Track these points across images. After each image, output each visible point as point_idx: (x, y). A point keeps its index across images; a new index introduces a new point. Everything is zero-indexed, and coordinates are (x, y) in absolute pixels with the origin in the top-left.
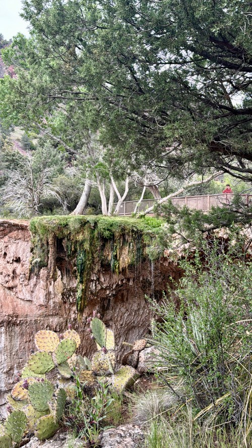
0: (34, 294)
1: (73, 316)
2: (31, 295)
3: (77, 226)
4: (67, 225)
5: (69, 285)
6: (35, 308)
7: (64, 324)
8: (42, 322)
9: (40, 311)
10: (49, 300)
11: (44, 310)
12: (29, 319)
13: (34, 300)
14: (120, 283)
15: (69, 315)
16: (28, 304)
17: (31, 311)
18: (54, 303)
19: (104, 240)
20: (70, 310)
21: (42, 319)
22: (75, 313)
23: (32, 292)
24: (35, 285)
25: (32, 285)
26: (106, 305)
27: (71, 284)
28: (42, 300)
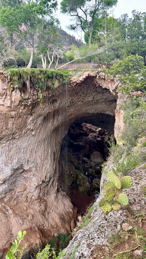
0: (5, 102)
1: (21, 111)
2: (4, 103)
3: (39, 72)
4: (34, 72)
5: (24, 97)
6: (5, 108)
7: (17, 114)
8: (8, 114)
9: (8, 109)
10: (12, 104)
11: (9, 109)
12: (3, 113)
13: (5, 104)
14: (45, 95)
15: (19, 111)
16: (2, 106)
17: (4, 109)
18: (14, 105)
19: (49, 77)
20: (20, 108)
21: (8, 112)
22: (22, 109)
23: (4, 101)
24: (5, 98)
25: (4, 98)
26: (34, 106)
27: (25, 96)
28: (9, 104)
